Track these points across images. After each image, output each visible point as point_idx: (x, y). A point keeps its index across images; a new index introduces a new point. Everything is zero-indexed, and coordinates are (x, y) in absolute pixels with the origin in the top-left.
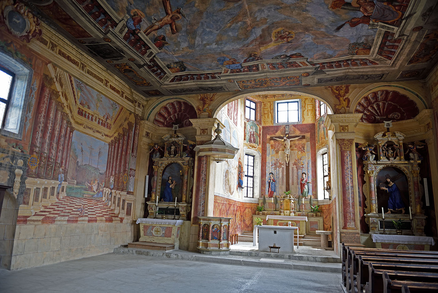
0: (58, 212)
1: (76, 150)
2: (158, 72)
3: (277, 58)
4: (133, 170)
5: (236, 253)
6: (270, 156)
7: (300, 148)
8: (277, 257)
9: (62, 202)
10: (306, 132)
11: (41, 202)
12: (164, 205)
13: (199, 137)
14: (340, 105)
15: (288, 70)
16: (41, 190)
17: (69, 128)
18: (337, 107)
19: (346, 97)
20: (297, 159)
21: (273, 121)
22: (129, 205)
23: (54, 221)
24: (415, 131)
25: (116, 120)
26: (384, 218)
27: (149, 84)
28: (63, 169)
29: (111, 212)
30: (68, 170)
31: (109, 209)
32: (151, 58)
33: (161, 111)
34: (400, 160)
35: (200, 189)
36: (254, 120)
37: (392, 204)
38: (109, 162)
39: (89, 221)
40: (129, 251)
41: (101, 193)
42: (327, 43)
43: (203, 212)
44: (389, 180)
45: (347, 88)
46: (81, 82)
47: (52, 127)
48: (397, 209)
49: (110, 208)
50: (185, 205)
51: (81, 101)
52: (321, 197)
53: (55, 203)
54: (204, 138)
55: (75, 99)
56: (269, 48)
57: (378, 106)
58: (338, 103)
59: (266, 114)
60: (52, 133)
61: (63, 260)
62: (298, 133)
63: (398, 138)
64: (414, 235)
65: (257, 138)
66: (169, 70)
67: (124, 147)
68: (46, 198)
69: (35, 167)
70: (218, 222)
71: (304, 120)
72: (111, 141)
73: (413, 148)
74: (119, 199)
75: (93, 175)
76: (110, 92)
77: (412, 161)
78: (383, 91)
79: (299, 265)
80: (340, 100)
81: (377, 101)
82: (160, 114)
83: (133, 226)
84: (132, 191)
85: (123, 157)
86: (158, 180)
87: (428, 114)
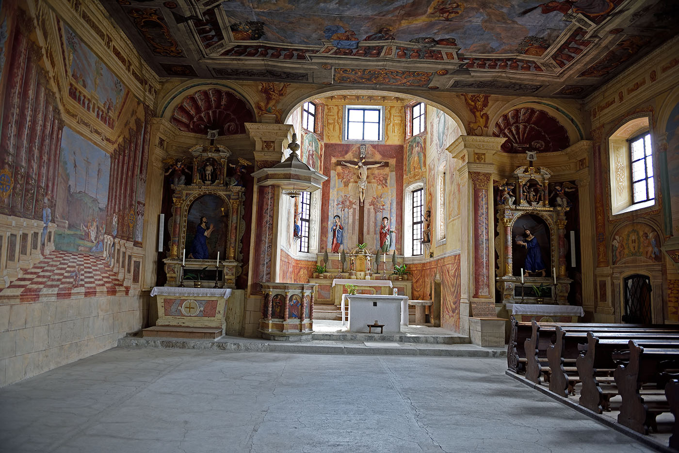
0: (44, 280)
1: (66, 164)
2: (210, 34)
3: (417, 41)
4: (142, 204)
5: (321, 336)
6: (336, 190)
7: (380, 180)
8: (384, 339)
9: (49, 260)
10: (391, 158)
11: (19, 261)
12: (196, 265)
13: (259, 154)
14: (476, 122)
15: (421, 62)
16: (18, 238)
17: (57, 121)
18: (472, 125)
19: (484, 112)
20: (375, 196)
21: (341, 136)
22: (137, 264)
23: (38, 296)
24: (563, 167)
25: (120, 113)
26: (523, 282)
27: (179, 53)
28: (49, 200)
29: (114, 277)
30: (56, 201)
31: (111, 273)
32: (209, 7)
33: (185, 104)
34: (544, 205)
35: (263, 238)
36: (313, 132)
37: (531, 264)
38: (111, 189)
39: (87, 294)
40: (147, 342)
41: (101, 243)
42: (498, 30)
43: (268, 276)
44: (528, 232)
45: (486, 98)
46: (73, 34)
47: (31, 117)
48: (537, 271)
49: (112, 271)
50: (235, 264)
51: (74, 72)
52: (408, 253)
53: (39, 263)
54: (269, 157)
55: (65, 65)
56: (414, 24)
57: (517, 128)
58: (473, 120)
59: (331, 124)
60: (33, 129)
61: (52, 367)
62: (378, 157)
63: (543, 176)
64: (558, 304)
65: (317, 161)
66: (231, 34)
67: (131, 163)
68: (26, 254)
69: (8, 193)
70: (298, 292)
71: (388, 139)
72: (114, 151)
73: (561, 191)
74: (124, 253)
75: (91, 211)
76: (113, 59)
77: (559, 208)
78: (527, 109)
79: (427, 350)
80: (475, 116)
81: (517, 122)
82: (181, 109)
83: (141, 300)
84: (140, 240)
85: (129, 181)
86: (181, 221)
87: (586, 147)
